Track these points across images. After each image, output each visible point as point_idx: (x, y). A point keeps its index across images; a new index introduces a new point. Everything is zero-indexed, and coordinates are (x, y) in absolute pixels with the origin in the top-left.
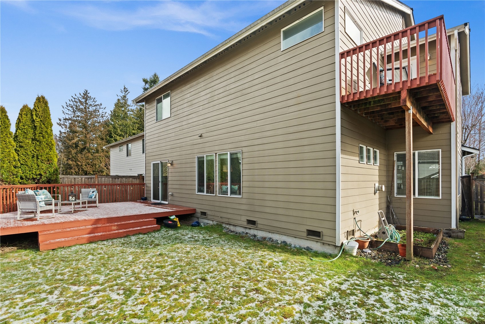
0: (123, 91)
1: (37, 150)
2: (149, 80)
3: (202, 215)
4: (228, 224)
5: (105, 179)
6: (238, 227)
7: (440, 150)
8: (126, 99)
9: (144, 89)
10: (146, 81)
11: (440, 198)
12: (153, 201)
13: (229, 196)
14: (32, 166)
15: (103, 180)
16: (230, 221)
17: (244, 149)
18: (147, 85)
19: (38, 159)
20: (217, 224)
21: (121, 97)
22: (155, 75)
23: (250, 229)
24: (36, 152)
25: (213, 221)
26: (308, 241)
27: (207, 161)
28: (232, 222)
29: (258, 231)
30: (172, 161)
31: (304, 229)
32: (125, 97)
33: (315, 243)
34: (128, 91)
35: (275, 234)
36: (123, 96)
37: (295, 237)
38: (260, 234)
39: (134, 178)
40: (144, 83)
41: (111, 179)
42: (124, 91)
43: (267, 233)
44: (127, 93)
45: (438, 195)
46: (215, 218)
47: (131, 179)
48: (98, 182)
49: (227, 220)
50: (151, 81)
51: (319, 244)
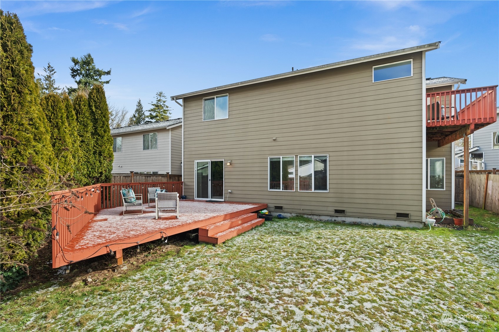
0: (47, 70)
1: (99, 146)
2: (80, 60)
3: (275, 209)
4: (311, 215)
5: (139, 178)
6: (323, 216)
7: (445, 158)
8: (52, 79)
9: (72, 70)
10: (75, 62)
11: (445, 190)
12: (196, 199)
13: (313, 191)
14: (94, 164)
15: (138, 179)
16: (313, 212)
17: (331, 154)
18: (77, 66)
19: (101, 155)
20: (297, 216)
21: (45, 77)
22: (89, 56)
23: (337, 217)
24: (98, 148)
25: (291, 213)
26: (397, 221)
27: (283, 162)
28: (316, 212)
29: (346, 218)
30: (232, 161)
31: (394, 212)
32: (49, 77)
33: (404, 222)
34: (54, 70)
35: (364, 219)
36: (47, 76)
37: (384, 219)
38: (348, 220)
39: (163, 177)
40: (73, 64)
41: (144, 177)
42: (49, 70)
43: (356, 218)
44: (52, 73)
45: (443, 188)
46: (293, 210)
47: (160, 177)
48: (134, 181)
49: (310, 211)
50: (84, 62)
51: (407, 222)
